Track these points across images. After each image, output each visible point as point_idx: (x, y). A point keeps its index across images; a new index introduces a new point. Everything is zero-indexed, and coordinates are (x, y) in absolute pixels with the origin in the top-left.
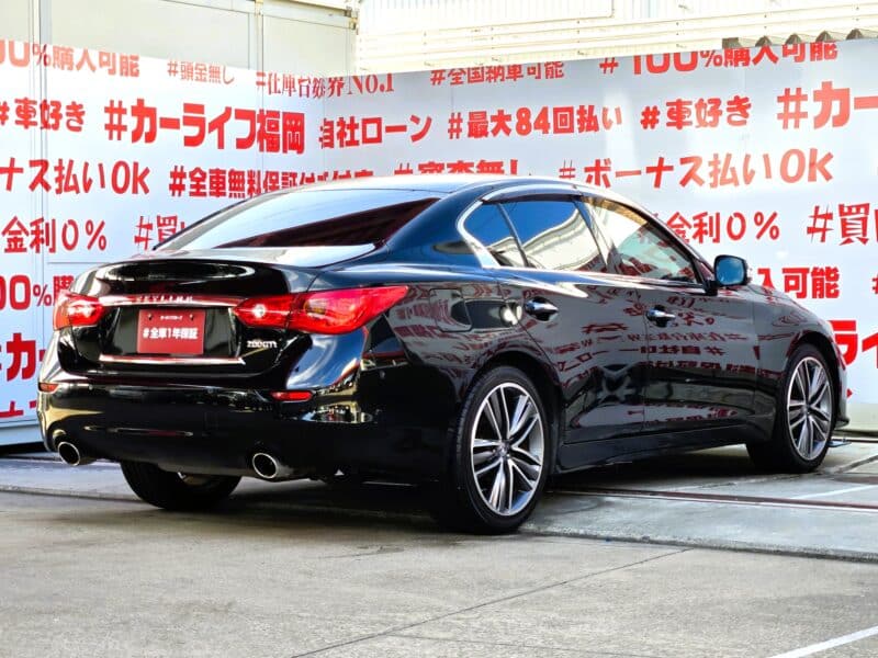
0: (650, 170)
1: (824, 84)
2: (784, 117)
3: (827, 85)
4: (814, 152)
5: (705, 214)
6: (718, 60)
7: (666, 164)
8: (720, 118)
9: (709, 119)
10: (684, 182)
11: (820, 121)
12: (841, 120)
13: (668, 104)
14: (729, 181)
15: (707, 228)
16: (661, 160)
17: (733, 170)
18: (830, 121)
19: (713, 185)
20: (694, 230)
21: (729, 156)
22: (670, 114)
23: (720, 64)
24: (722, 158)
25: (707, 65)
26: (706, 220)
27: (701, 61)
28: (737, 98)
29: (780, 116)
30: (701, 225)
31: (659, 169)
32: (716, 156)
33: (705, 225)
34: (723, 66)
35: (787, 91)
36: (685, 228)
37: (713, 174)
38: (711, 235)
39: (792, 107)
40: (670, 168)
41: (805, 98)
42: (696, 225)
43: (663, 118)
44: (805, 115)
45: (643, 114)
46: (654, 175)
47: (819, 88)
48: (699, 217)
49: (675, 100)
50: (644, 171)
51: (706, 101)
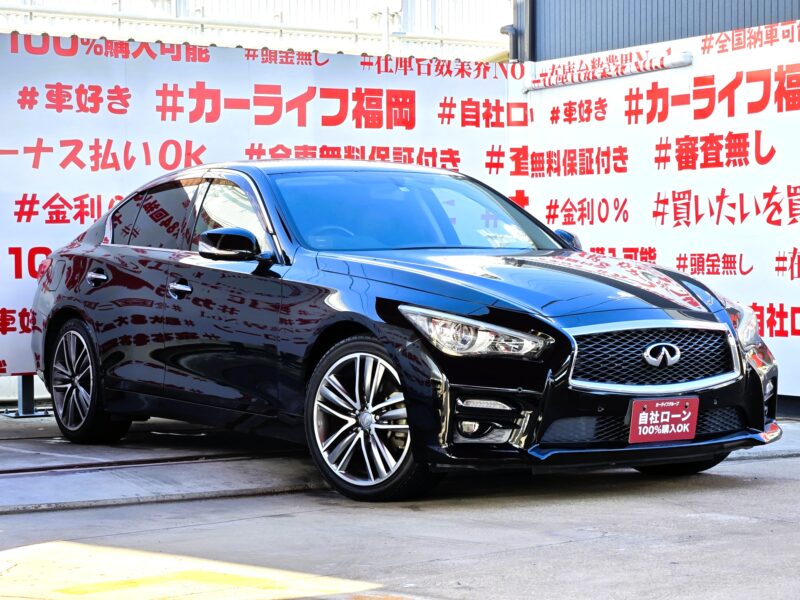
0: (27, 150)
1: (198, 84)
2: (163, 109)
3: (201, 85)
4: (189, 144)
5: (86, 196)
6: (98, 50)
7: (44, 145)
8: (101, 105)
9: (90, 105)
10: (64, 164)
11: (194, 116)
12: (213, 117)
13: (47, 86)
14: (110, 166)
15: (88, 210)
16: (40, 141)
17: (114, 155)
18: (204, 117)
19: (94, 169)
20: (76, 211)
21: (110, 143)
22: (49, 96)
23: (100, 53)
24: (103, 144)
25: (88, 53)
26: (87, 201)
27: (82, 49)
28: (117, 87)
29: (158, 109)
30: (82, 206)
31: (38, 149)
32: (97, 141)
33: (87, 206)
34: (103, 56)
35: (165, 86)
36: (66, 209)
37: (94, 158)
38: (93, 216)
39: (170, 101)
40: (50, 150)
41: (181, 94)
42: (76, 207)
43: (42, 99)
44: (181, 109)
45: (20, 93)
46: (32, 156)
47: (194, 86)
48: (80, 198)
49: (54, 83)
50: (21, 151)
51: (86, 87)
